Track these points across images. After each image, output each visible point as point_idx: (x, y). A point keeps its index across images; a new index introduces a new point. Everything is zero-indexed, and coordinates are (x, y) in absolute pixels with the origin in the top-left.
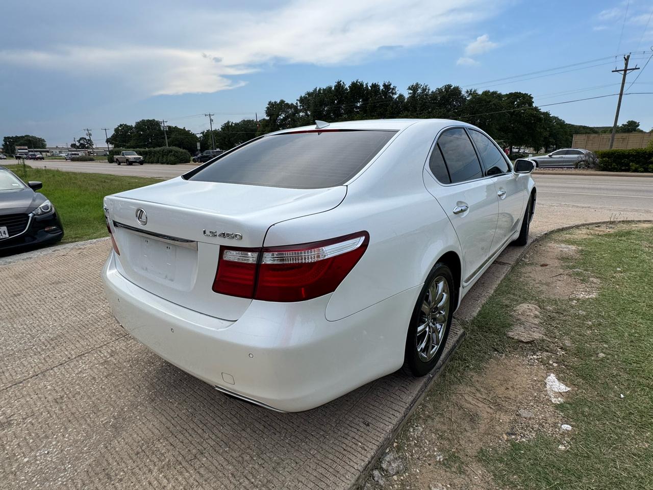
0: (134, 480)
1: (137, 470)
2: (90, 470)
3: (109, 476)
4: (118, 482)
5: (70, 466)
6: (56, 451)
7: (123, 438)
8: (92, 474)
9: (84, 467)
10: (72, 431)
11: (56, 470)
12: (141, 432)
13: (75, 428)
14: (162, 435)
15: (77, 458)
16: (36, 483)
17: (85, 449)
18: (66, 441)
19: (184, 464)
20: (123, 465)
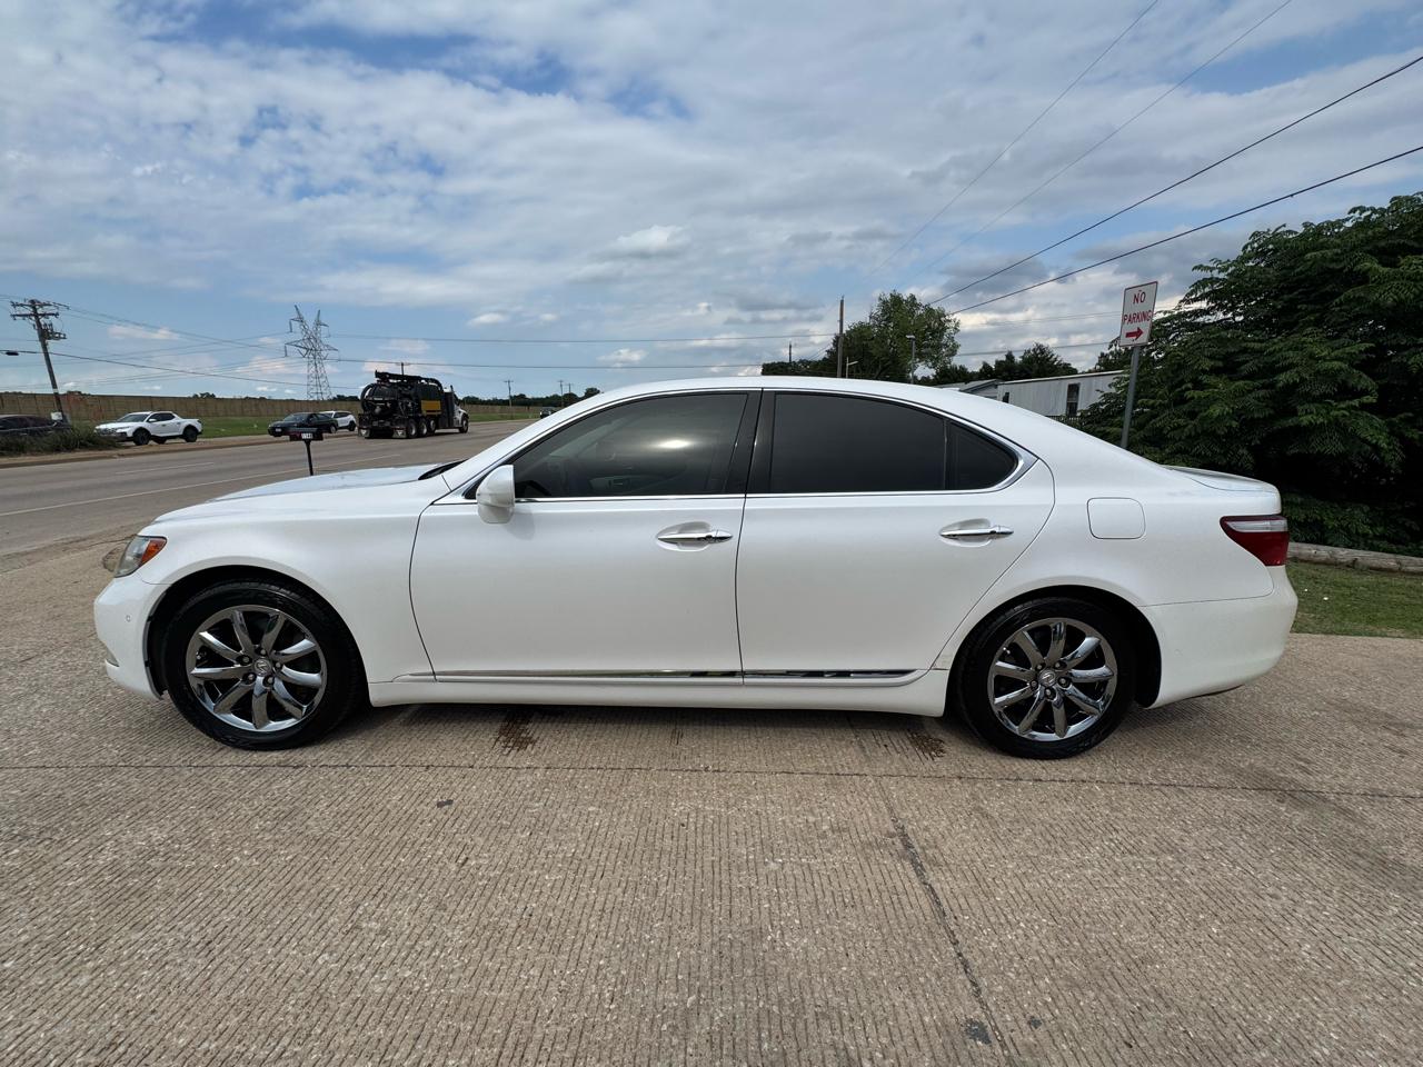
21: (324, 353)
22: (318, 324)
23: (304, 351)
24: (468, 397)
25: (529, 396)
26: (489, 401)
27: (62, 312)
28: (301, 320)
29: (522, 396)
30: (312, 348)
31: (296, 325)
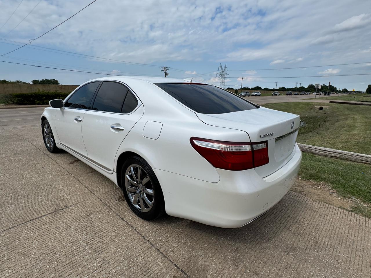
0: (312, 234)
1: (308, 234)
2: (319, 251)
3: (317, 242)
4: (316, 238)
5: (324, 261)
6: (323, 273)
7: (297, 244)
8: (320, 249)
9: (320, 254)
10: (307, 272)
11: (330, 266)
12: (291, 238)
13: (305, 272)
14: (287, 230)
15: (319, 259)
16: (340, 272)
17: (312, 259)
18: (314, 271)
19: (296, 220)
20: (309, 239)
21: (225, 76)
22: (225, 67)
23: (220, 75)
24: (265, 88)
25: (286, 88)
26: (272, 89)
27: (169, 69)
28: (221, 67)
29: (284, 88)
30: (223, 75)
31: (220, 68)
